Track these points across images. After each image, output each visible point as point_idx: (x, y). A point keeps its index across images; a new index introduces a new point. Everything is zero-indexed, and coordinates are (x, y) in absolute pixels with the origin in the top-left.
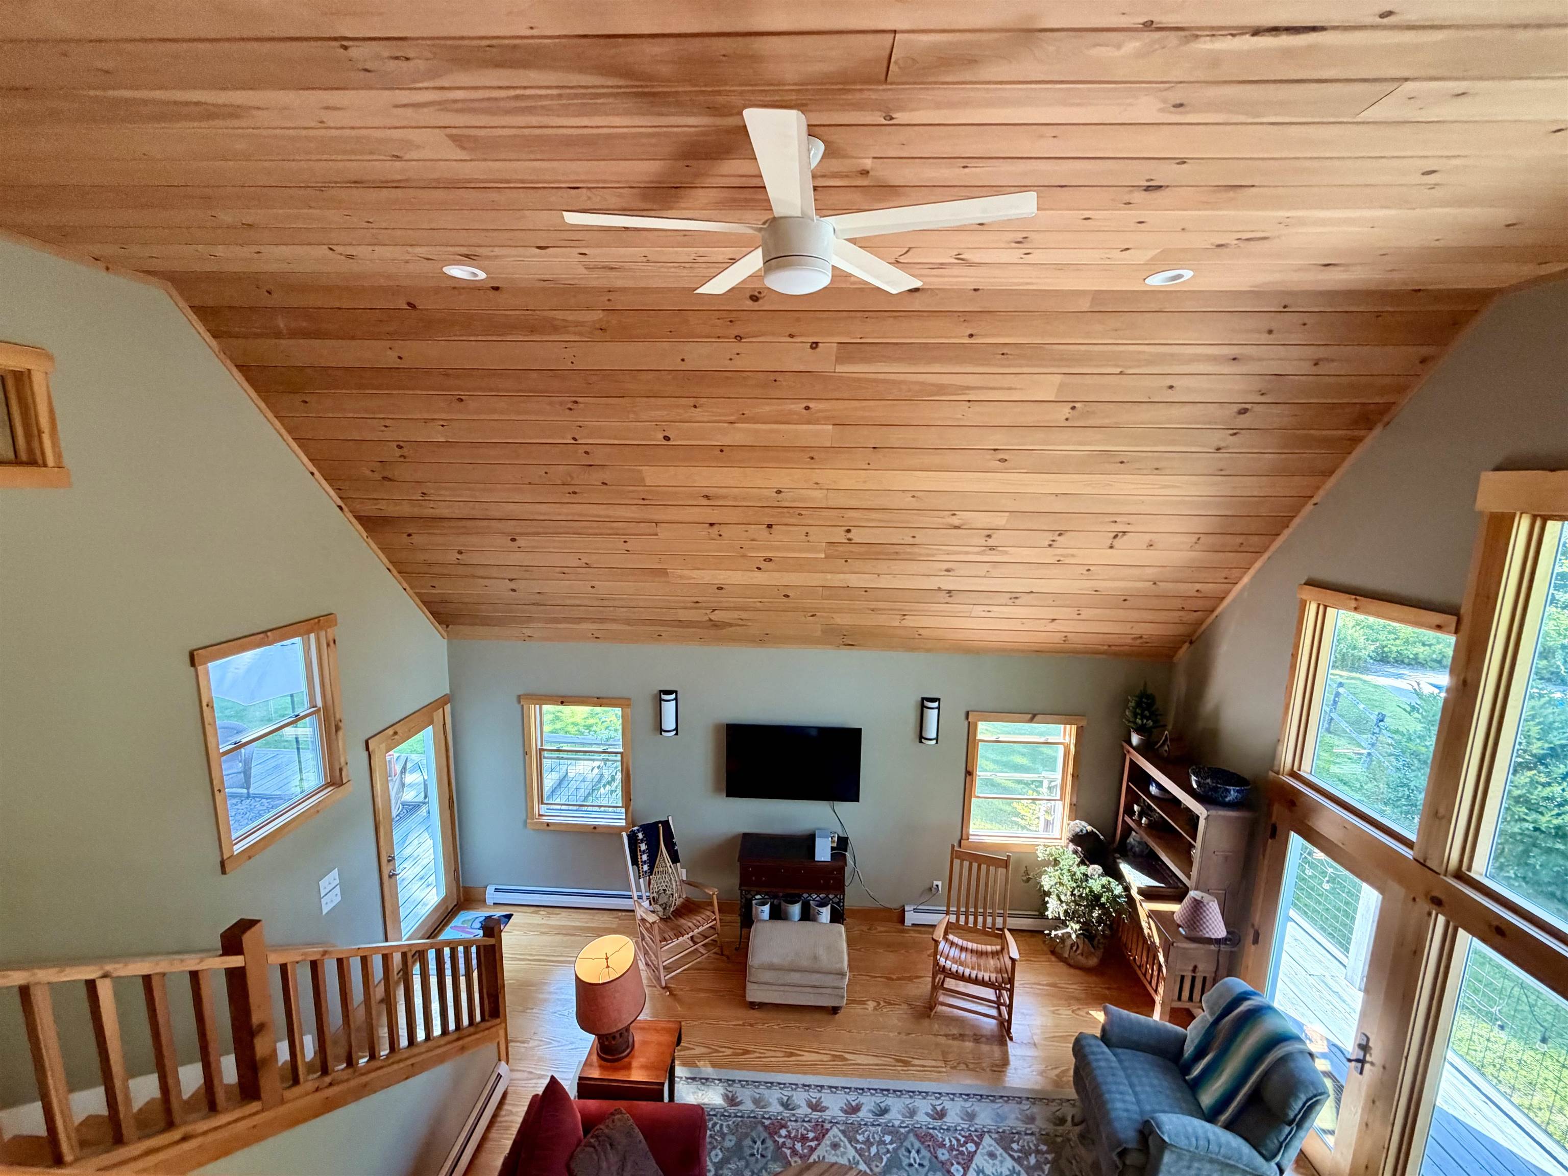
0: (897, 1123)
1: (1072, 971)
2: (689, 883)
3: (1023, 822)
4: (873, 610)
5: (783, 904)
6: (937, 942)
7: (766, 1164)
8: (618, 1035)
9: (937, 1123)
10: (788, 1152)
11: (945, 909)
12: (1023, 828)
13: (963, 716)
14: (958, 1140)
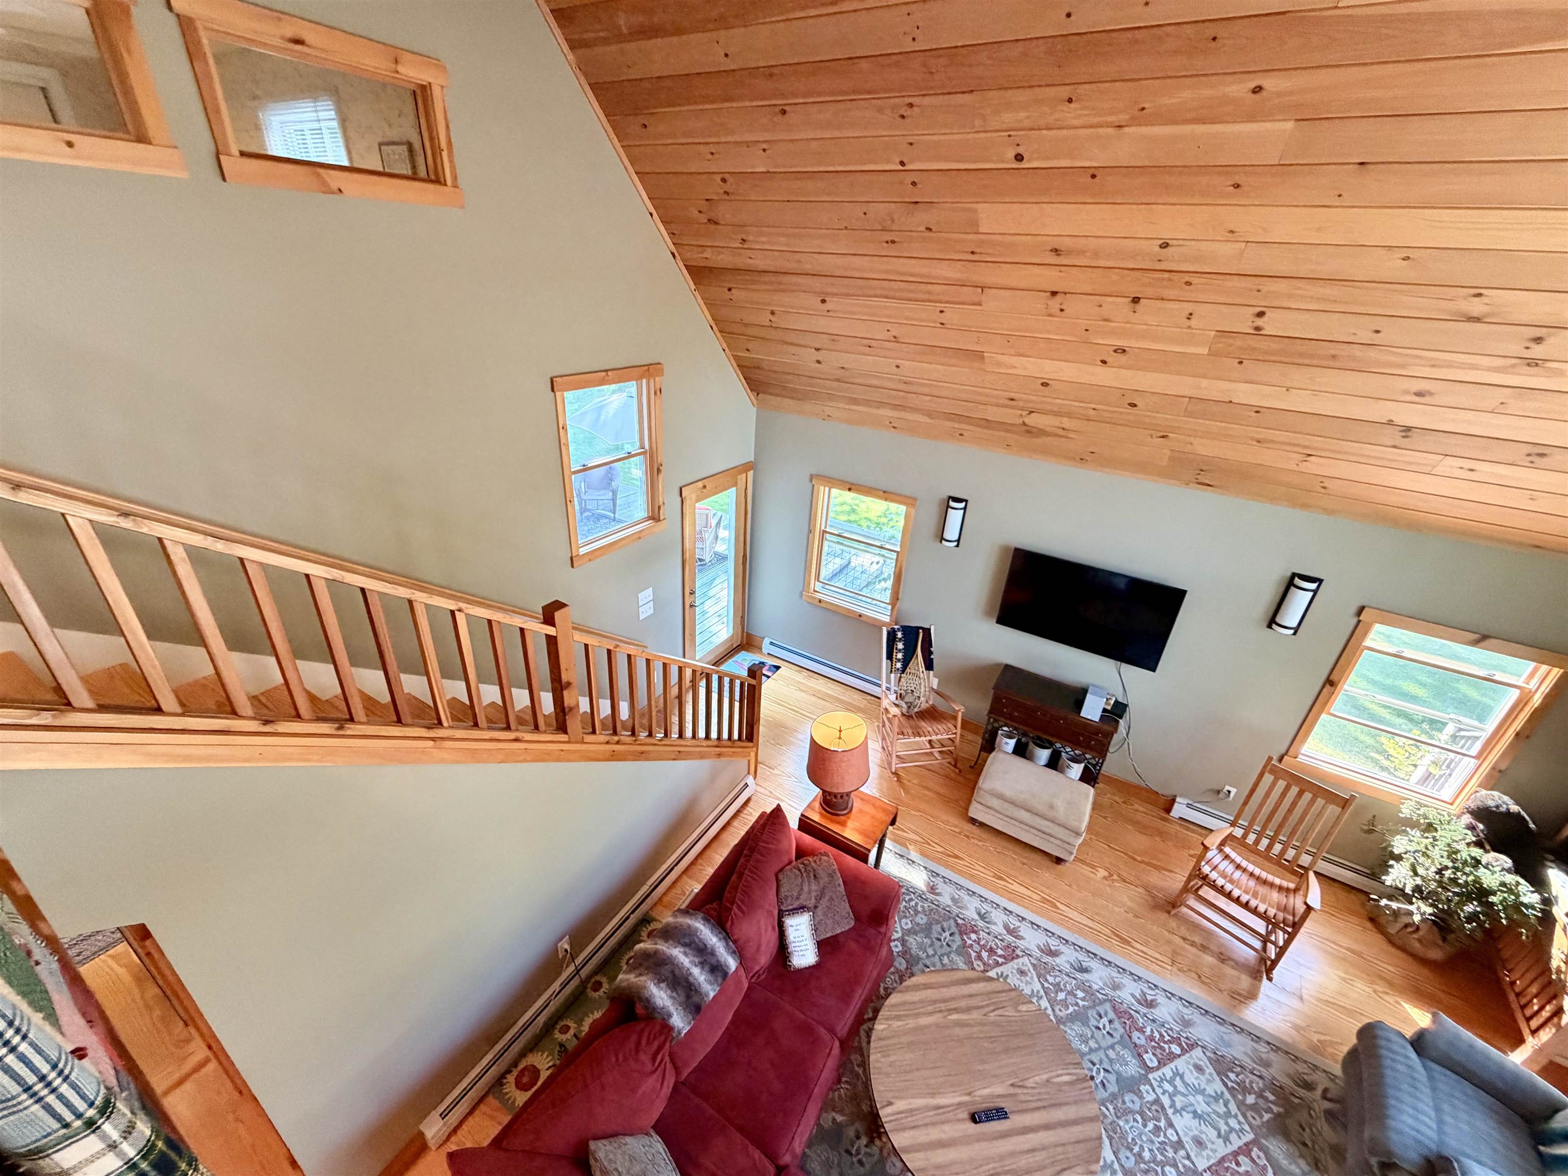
0: (1095, 987)
1: (1393, 950)
2: (937, 692)
3: (1386, 763)
4: (1259, 442)
5: (1031, 745)
6: (1206, 849)
7: (950, 952)
8: (839, 796)
9: (1144, 1010)
10: (973, 955)
11: (1232, 819)
12: (1383, 769)
13: (1353, 609)
14: (1161, 1035)
